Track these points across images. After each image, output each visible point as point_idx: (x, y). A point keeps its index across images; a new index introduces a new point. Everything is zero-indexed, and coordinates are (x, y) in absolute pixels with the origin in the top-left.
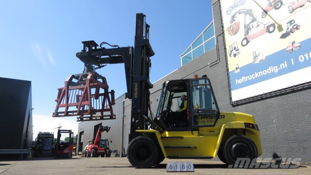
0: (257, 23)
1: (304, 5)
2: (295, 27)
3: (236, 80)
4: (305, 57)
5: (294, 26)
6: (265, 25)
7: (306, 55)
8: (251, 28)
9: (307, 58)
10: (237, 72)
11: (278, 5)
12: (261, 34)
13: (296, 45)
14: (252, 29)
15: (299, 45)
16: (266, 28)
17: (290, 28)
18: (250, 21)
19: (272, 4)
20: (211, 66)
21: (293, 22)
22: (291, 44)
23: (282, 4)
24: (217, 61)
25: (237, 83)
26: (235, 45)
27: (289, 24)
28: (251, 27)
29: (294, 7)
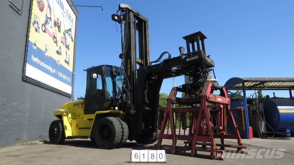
1: (64, 45)
3: (32, 55)
6: (54, 32)
7: (60, 73)
10: (34, 48)
12: (51, 36)
18: (49, 16)
20: (11, 7)
23: (60, 31)
24: (19, 10)
25: (32, 59)
26: (38, 20)
29: (62, 41)
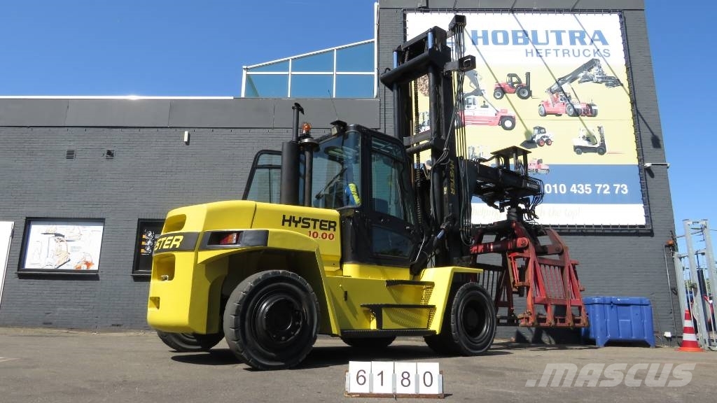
0: (484, 102)
1: (560, 115)
2: (545, 139)
4: (553, 189)
5: (544, 137)
6: (498, 112)
7: (555, 186)
8: (471, 104)
9: (556, 192)
11: (524, 93)
12: (489, 122)
13: (543, 166)
14: (472, 106)
15: (547, 168)
16: (499, 117)
17: (538, 137)
18: (471, 90)
19: (515, 85)
21: (543, 131)
22: (536, 162)
23: (530, 94)
27: (536, 131)
28: (470, 101)
29: (548, 110)
